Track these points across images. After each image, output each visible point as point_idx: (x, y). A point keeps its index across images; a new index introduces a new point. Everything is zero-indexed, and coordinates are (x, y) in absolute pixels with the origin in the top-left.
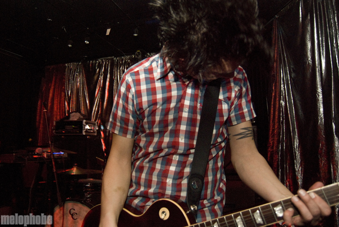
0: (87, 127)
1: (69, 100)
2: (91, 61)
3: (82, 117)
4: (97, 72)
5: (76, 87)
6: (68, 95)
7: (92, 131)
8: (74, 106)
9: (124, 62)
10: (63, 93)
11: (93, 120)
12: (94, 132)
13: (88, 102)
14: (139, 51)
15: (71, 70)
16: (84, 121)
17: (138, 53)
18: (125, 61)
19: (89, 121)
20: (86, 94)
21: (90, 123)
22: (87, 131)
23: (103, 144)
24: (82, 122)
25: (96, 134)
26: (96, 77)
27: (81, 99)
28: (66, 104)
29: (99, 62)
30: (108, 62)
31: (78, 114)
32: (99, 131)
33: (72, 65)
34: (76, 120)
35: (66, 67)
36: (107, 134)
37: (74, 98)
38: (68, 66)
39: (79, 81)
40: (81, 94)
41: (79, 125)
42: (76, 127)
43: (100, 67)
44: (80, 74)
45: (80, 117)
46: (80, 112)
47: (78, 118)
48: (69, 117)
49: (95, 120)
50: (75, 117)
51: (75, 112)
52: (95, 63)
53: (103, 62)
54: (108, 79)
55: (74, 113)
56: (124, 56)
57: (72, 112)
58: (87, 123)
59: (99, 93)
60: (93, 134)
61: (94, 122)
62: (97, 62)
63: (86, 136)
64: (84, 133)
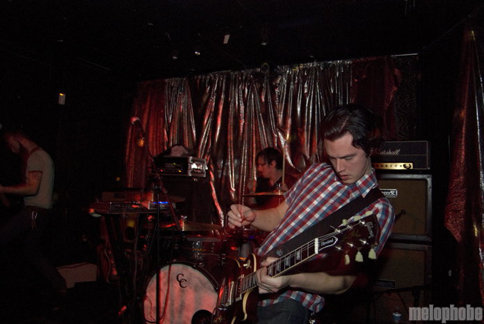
0: (194, 166)
1: (169, 128)
2: (200, 76)
3: (187, 152)
4: (208, 91)
5: (178, 111)
6: (168, 121)
7: (199, 171)
8: (176, 137)
9: (244, 77)
10: (162, 119)
11: (200, 156)
12: (202, 173)
13: (194, 132)
14: (266, 64)
15: (172, 87)
17: (266, 66)
18: (246, 78)
19: (196, 159)
20: (193, 121)
21: (198, 161)
22: (194, 171)
23: (214, 188)
24: (187, 159)
25: (205, 176)
26: (205, 99)
27: (186, 128)
28: (165, 132)
29: (211, 78)
30: (223, 77)
31: (181, 148)
32: (208, 172)
33: (174, 82)
34: (179, 155)
35: (165, 83)
36: (220, 176)
37: (176, 127)
38: (169, 83)
39: (183, 103)
40: (185, 121)
41: (184, 163)
42: (179, 165)
43: (211, 83)
44: (184, 94)
45: (184, 153)
46: (184, 145)
47: (182, 153)
48: (169, 150)
49: (204, 157)
50: (177, 152)
51: (178, 145)
52: (205, 80)
53: (215, 77)
54: (222, 102)
55: (176, 147)
56: (244, 69)
57: (173, 146)
58: (194, 161)
59: (210, 119)
60: (201, 175)
61: (202, 160)
62: (208, 77)
63: (192, 177)
64: (190, 174)
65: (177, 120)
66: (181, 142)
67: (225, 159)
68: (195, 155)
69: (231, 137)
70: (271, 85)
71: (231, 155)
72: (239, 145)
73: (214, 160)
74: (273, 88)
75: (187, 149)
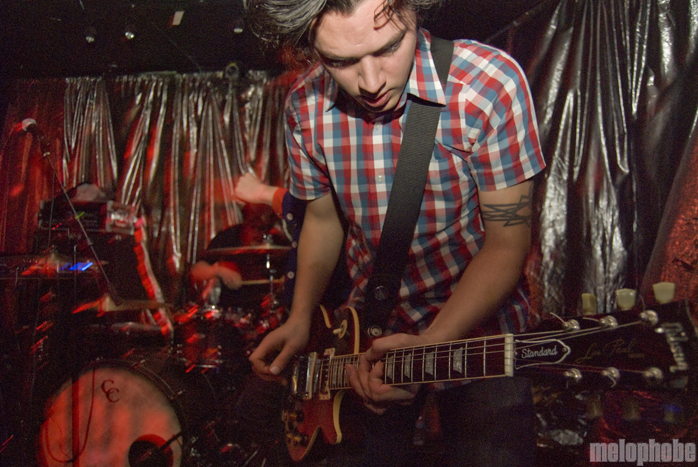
1: (72, 157)
2: (125, 78)
3: (103, 195)
4: (137, 102)
5: (87, 131)
6: (70, 147)
7: (123, 225)
8: (82, 171)
9: (197, 84)
10: (58, 142)
11: (125, 202)
13: (114, 164)
14: (233, 65)
15: (77, 93)
17: (233, 68)
18: (200, 86)
19: (117, 205)
20: (112, 147)
24: (105, 204)
26: (133, 112)
27: (99, 157)
28: (64, 161)
29: (143, 81)
30: (163, 81)
31: (94, 188)
33: (80, 82)
34: (91, 199)
35: (64, 85)
36: (156, 234)
37: (84, 154)
38: (72, 84)
39: (94, 119)
40: (99, 146)
42: (91, 215)
43: (144, 90)
44: (98, 103)
46: (97, 184)
47: (95, 196)
48: (73, 192)
50: (87, 194)
51: (87, 183)
52: (134, 83)
53: (151, 81)
54: (162, 119)
55: (85, 186)
56: (198, 71)
57: (78, 185)
58: (115, 209)
59: (142, 145)
60: (126, 232)
62: (139, 80)
63: (113, 234)
64: (108, 229)
65: (85, 143)
66: (91, 179)
67: (164, 207)
69: (174, 174)
70: (239, 98)
71: (174, 201)
72: (189, 186)
73: (146, 209)
74: (242, 103)
75: (102, 189)
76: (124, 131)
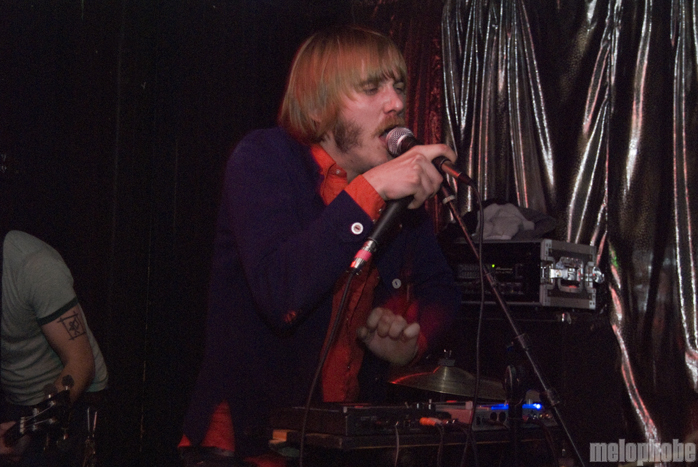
1: (463, 148)
3: (529, 225)
4: (590, 17)
5: (490, 91)
6: (457, 127)
7: (572, 289)
8: (484, 176)
11: (572, 234)
12: (584, 295)
13: (546, 153)
16: (547, 245)
19: (560, 246)
20: (543, 122)
22: (557, 288)
24: (537, 249)
25: (593, 306)
27: (518, 144)
31: (510, 211)
32: (602, 289)
34: (506, 237)
36: (644, 306)
37: (485, 140)
39: (506, 58)
41: (522, 259)
42: (509, 270)
44: (508, 29)
45: (521, 227)
47: (514, 229)
49: (585, 240)
50: (502, 225)
51: (496, 201)
54: (643, 48)
55: (493, 209)
58: (557, 255)
59: (603, 110)
60: (580, 304)
61: (582, 249)
63: (554, 311)
64: (544, 300)
65: (486, 116)
66: (504, 193)
67: (663, 245)
68: (557, 234)
75: (528, 214)
76: (565, 82)
